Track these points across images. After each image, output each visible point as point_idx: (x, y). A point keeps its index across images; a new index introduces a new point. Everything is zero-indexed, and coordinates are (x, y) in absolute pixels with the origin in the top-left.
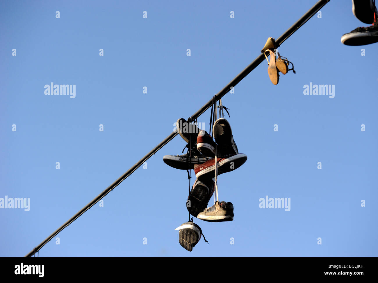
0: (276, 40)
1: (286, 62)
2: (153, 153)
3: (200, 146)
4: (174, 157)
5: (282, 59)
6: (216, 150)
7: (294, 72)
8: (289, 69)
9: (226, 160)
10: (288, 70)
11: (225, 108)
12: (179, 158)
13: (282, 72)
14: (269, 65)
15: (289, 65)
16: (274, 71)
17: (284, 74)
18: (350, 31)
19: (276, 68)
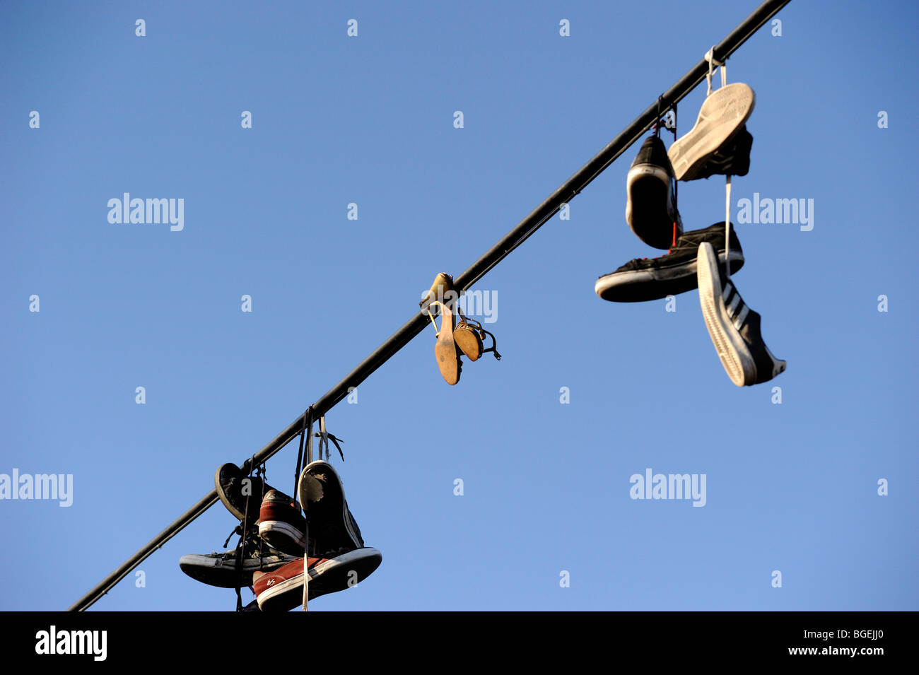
0: (456, 280)
1: (479, 332)
2: (158, 546)
3: (266, 529)
4: (204, 559)
5: (470, 325)
6: (308, 538)
7: (497, 356)
8: (485, 347)
9: (331, 563)
10: (481, 351)
11: (333, 438)
12: (215, 560)
13: (468, 356)
14: (437, 337)
15: (484, 338)
16: (449, 352)
17: (474, 360)
18: (615, 270)
19: (454, 345)
